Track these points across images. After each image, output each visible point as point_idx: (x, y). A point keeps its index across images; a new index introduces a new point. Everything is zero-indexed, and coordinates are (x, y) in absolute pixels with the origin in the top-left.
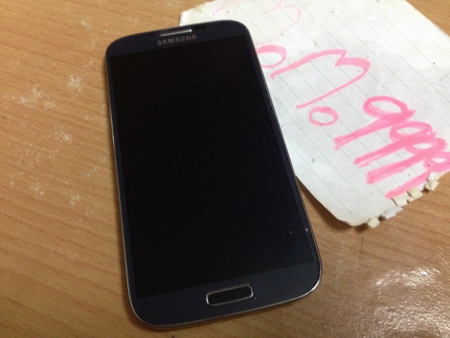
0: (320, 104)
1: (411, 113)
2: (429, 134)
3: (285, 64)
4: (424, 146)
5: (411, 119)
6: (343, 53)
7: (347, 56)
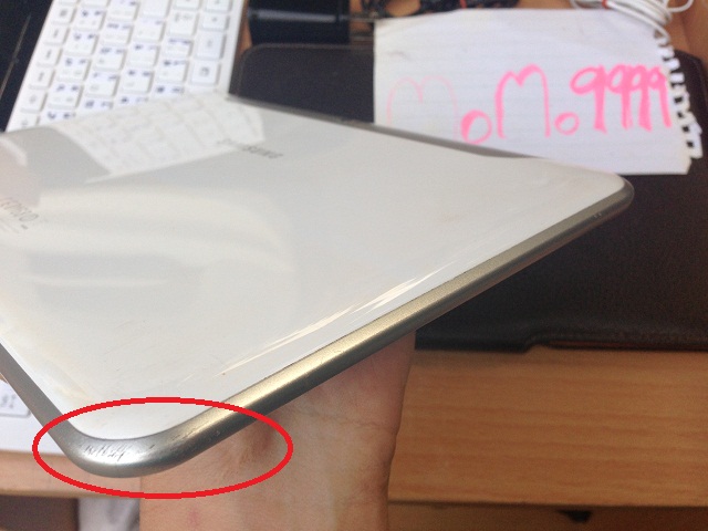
1: (602, 69)
2: (627, 70)
3: (494, 120)
4: (637, 79)
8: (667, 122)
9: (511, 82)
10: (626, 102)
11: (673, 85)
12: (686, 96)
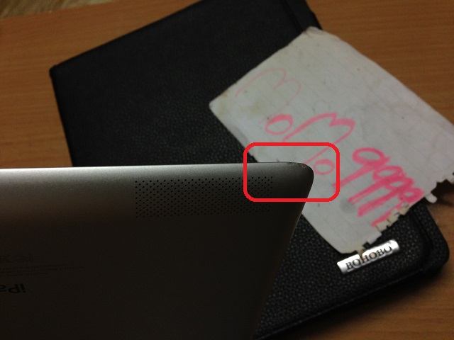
0: (321, 157)
1: (387, 160)
2: (400, 175)
3: (292, 129)
4: (397, 184)
5: (388, 164)
6: (334, 115)
7: (338, 118)
9: (329, 119)
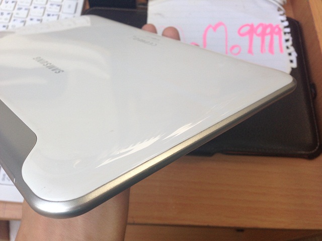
8: (281, 51)
10: (263, 41)
11: (285, 33)
12: (291, 39)
